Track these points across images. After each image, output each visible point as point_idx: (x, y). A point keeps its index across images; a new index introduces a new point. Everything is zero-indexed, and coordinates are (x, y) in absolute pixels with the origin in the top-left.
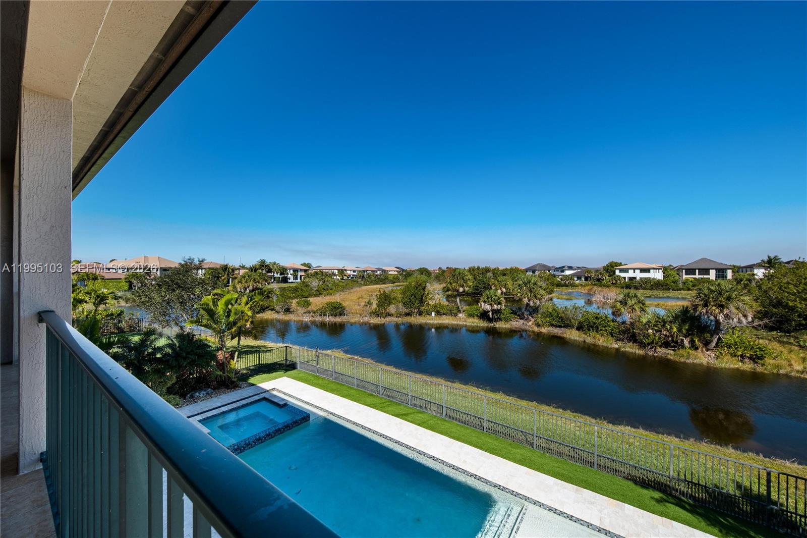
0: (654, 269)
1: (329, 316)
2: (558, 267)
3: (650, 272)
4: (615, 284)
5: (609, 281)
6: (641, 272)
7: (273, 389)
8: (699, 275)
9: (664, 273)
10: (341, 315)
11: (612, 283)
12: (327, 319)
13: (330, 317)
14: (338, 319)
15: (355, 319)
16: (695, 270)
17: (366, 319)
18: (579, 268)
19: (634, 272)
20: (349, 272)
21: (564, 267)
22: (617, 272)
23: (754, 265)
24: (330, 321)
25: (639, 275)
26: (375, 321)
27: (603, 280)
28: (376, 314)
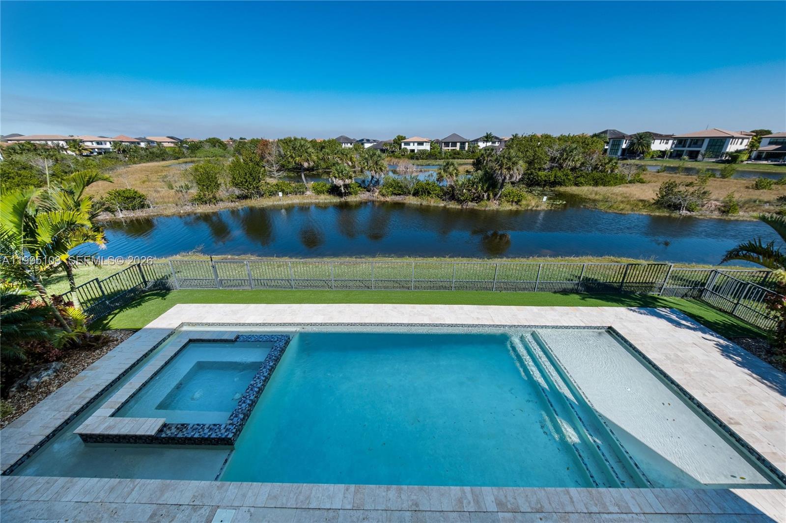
0: (426, 142)
1: (121, 210)
2: (358, 140)
3: (423, 145)
4: (404, 155)
5: (400, 153)
6: (418, 145)
7: (182, 325)
8: (451, 147)
9: (431, 146)
10: (143, 206)
11: (402, 155)
12: (121, 215)
13: (125, 212)
14: (140, 214)
15: (171, 210)
16: (449, 143)
17: (189, 208)
18: (375, 141)
19: (414, 145)
20: (89, 144)
21: (363, 140)
22: (403, 146)
23: (478, 139)
24: (127, 218)
25: (416, 147)
26: (201, 209)
27: (396, 152)
28: (201, 200)
